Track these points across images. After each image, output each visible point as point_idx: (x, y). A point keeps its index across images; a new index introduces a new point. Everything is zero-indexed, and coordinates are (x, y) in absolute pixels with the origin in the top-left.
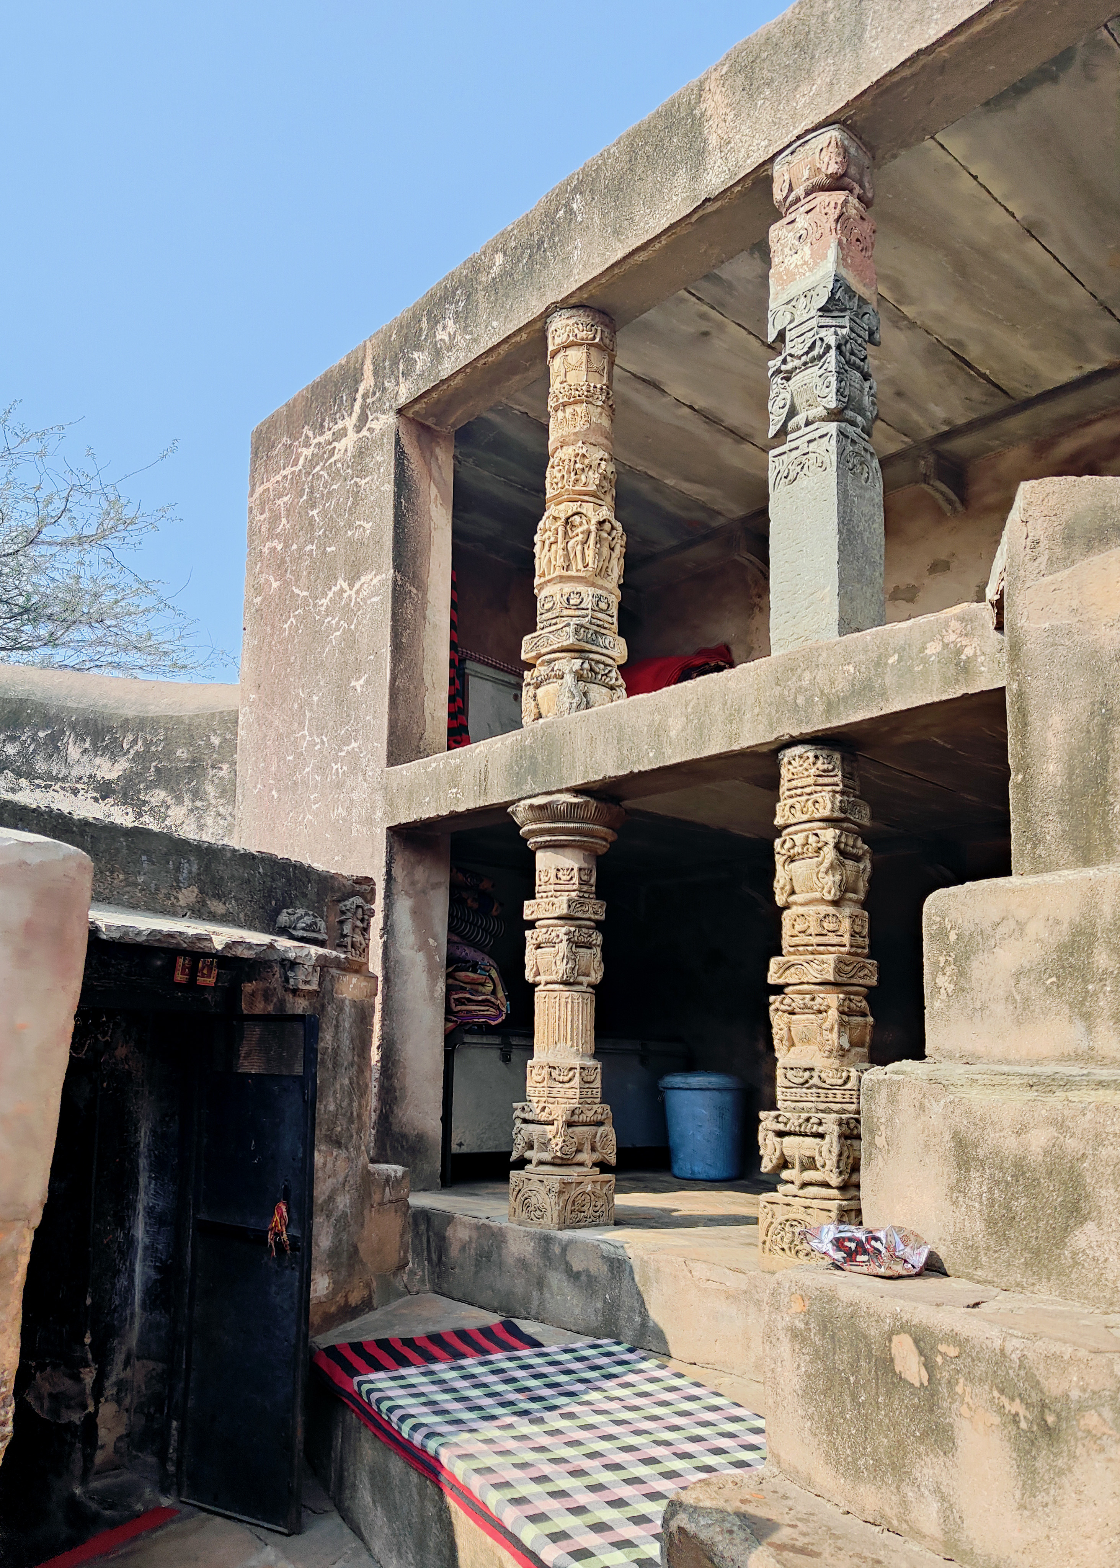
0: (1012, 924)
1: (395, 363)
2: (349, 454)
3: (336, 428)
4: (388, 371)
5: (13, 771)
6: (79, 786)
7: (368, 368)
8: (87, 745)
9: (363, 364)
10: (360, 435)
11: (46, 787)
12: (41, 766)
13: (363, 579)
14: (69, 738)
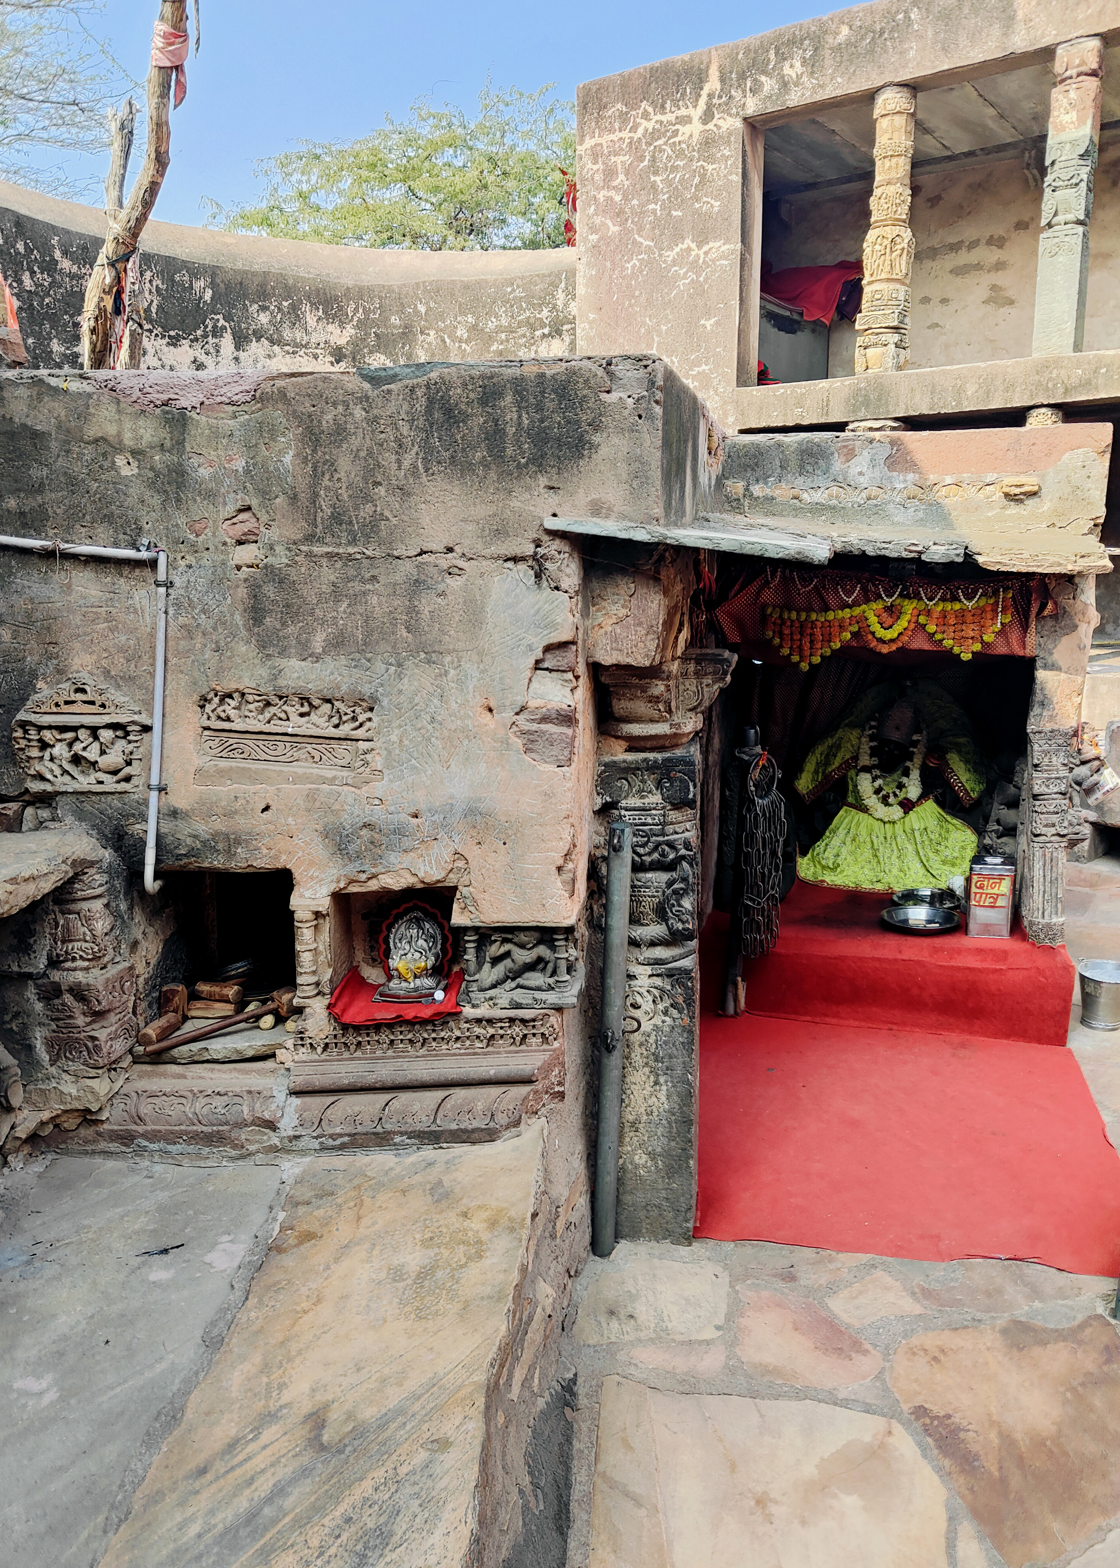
1: (742, 77)
2: (695, 140)
3: (680, 113)
4: (734, 82)
5: (267, 339)
6: (319, 351)
7: (714, 74)
8: (320, 313)
9: (708, 67)
10: (707, 127)
11: (293, 353)
12: (287, 334)
13: (711, 245)
14: (306, 307)
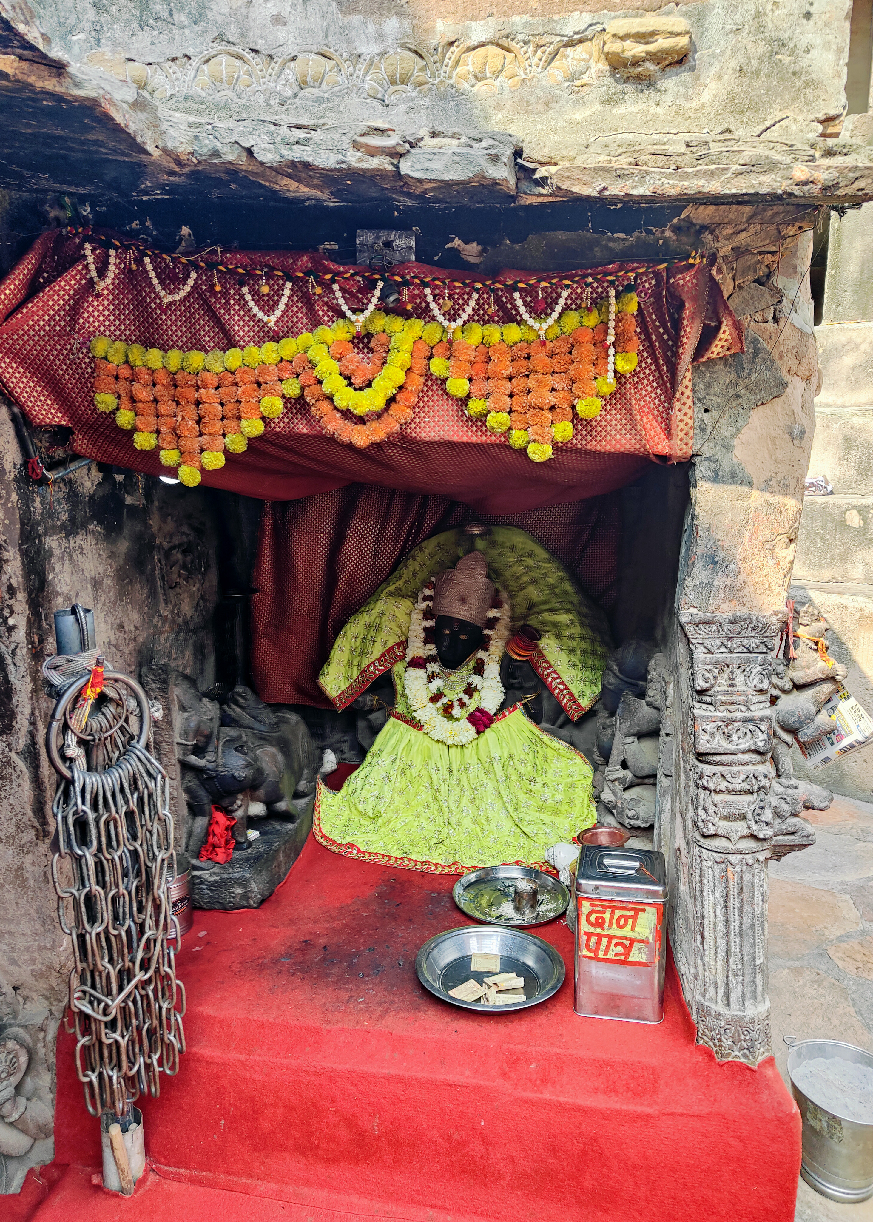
0: (853, 345)
